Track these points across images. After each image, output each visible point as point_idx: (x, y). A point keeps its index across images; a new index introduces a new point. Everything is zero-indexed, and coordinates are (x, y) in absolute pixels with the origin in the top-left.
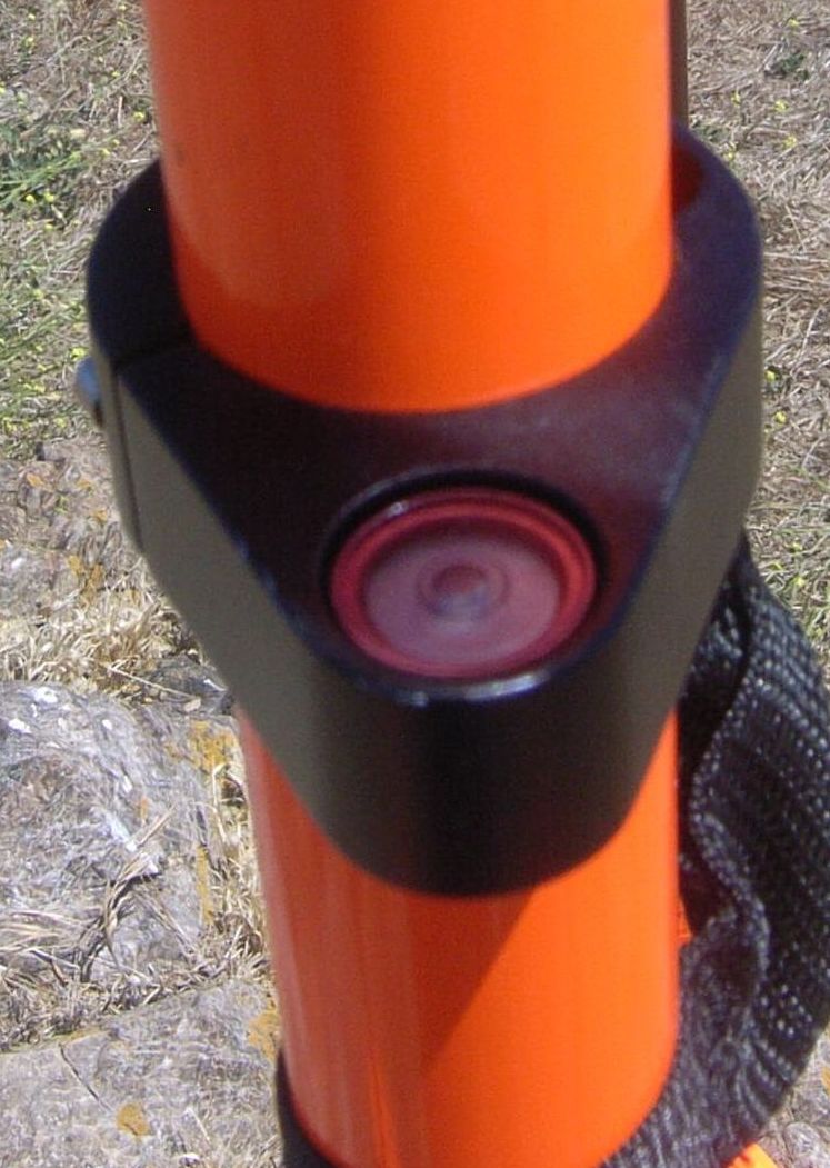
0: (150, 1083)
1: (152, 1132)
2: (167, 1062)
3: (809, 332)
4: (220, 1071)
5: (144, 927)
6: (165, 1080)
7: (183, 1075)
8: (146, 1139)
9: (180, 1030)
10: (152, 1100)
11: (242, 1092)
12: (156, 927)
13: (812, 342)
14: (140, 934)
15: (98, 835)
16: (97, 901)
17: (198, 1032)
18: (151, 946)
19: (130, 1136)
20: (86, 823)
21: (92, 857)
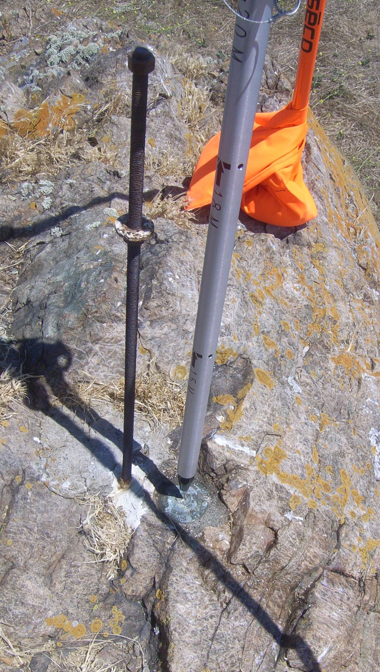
0: (158, 135)
1: (156, 147)
2: (163, 131)
3: (352, 127)
4: (176, 138)
5: (163, 107)
6: (162, 135)
7: (167, 136)
8: (154, 148)
9: (168, 124)
10: (158, 139)
11: (180, 145)
12: (166, 107)
13: (352, 130)
14: (162, 108)
15: (157, 80)
16: (153, 96)
17: (172, 126)
18: (164, 112)
19: (150, 146)
20: (155, 76)
21: (155, 85)
